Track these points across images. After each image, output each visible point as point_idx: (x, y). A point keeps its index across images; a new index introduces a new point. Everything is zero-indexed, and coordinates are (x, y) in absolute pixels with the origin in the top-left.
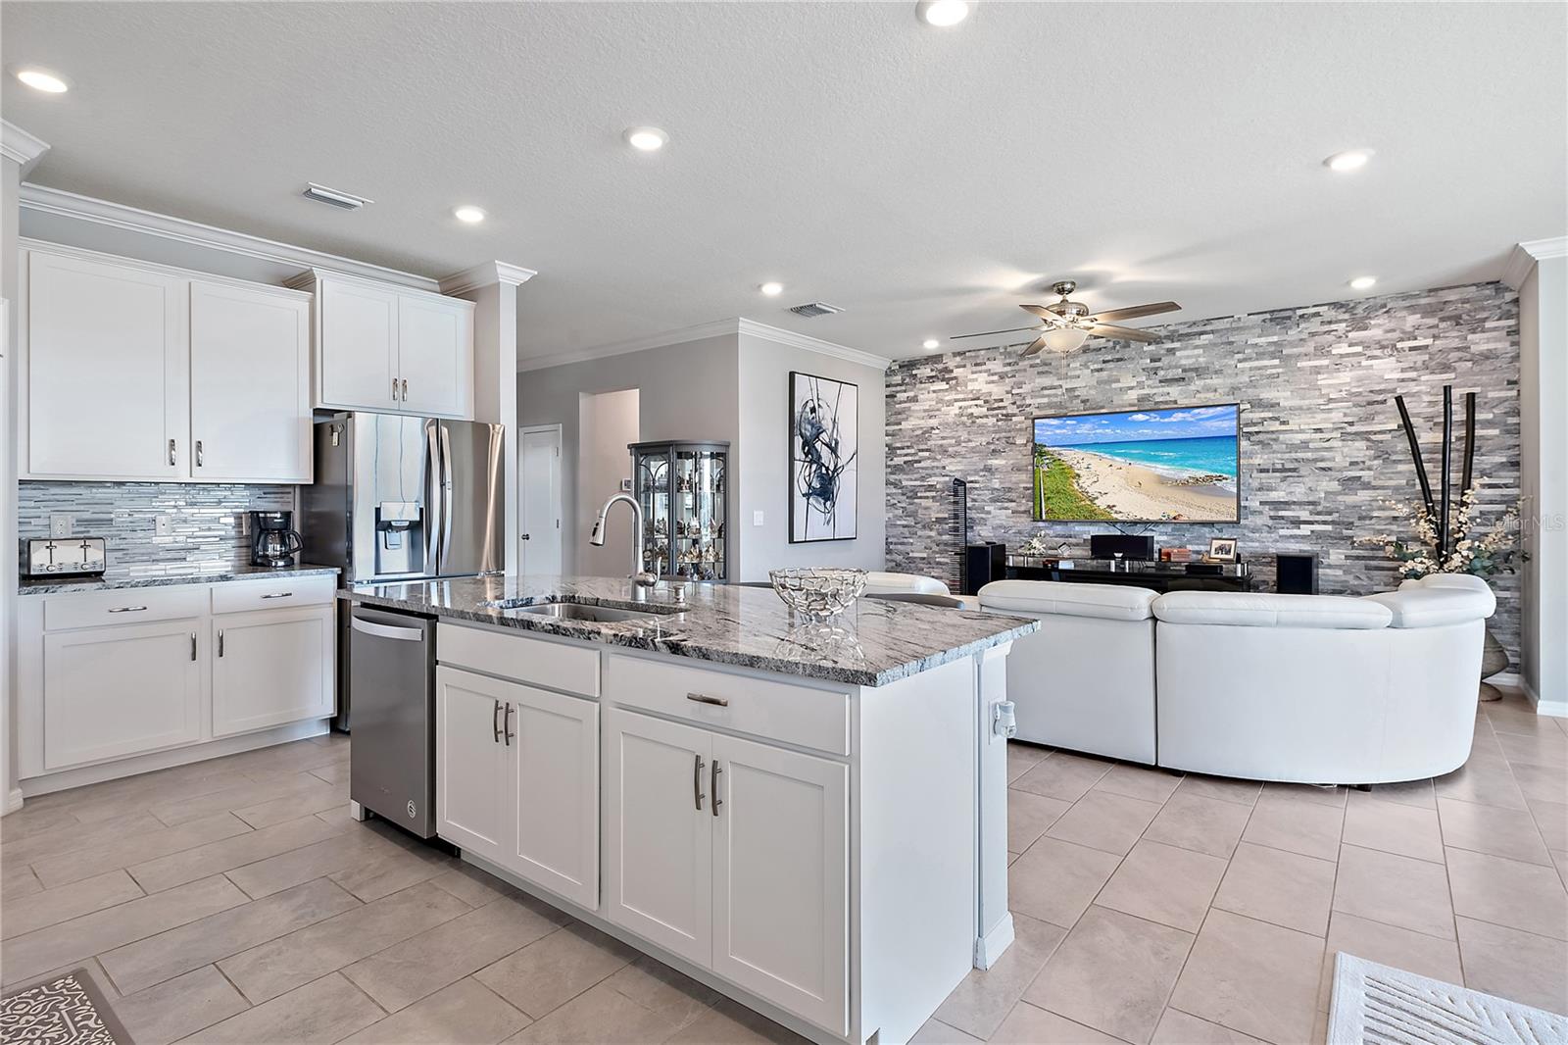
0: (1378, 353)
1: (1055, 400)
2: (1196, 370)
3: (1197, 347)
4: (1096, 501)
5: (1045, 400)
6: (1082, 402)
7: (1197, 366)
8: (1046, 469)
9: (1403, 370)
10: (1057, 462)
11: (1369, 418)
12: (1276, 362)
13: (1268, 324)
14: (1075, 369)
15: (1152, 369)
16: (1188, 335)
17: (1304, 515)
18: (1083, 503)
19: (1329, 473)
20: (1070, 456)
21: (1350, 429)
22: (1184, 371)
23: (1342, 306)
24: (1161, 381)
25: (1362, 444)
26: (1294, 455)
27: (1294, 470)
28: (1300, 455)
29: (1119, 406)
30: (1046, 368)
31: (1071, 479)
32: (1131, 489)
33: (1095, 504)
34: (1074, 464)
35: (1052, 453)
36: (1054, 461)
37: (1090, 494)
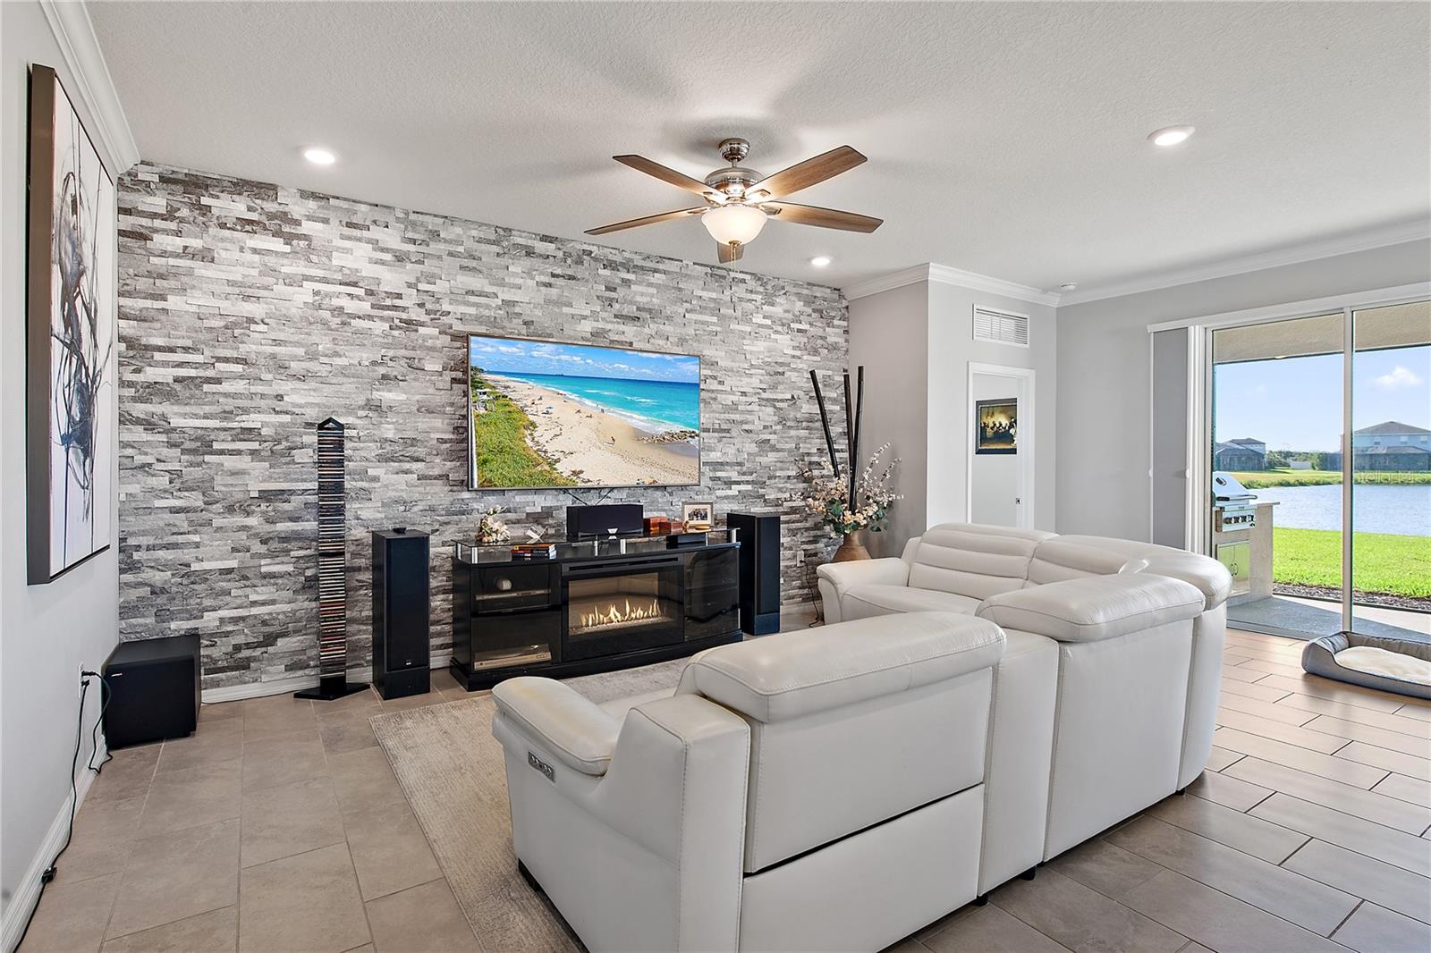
0: (780, 328)
1: (486, 313)
2: (650, 311)
3: (650, 285)
4: (557, 466)
5: (472, 311)
6: (525, 323)
7: (651, 307)
8: (482, 411)
9: (794, 348)
10: (501, 401)
11: (774, 387)
12: (715, 319)
13: (709, 279)
14: (515, 274)
15: (607, 298)
16: (642, 268)
17: (735, 476)
18: (540, 467)
19: (750, 435)
20: (522, 392)
21: (764, 395)
22: (638, 309)
23: (759, 279)
24: (616, 316)
25: (770, 410)
26: (727, 416)
27: (728, 431)
28: (732, 417)
29: (570, 338)
30: (473, 264)
31: (523, 429)
32: (603, 447)
33: (555, 469)
34: (526, 406)
35: (492, 384)
36: (497, 398)
37: (549, 455)
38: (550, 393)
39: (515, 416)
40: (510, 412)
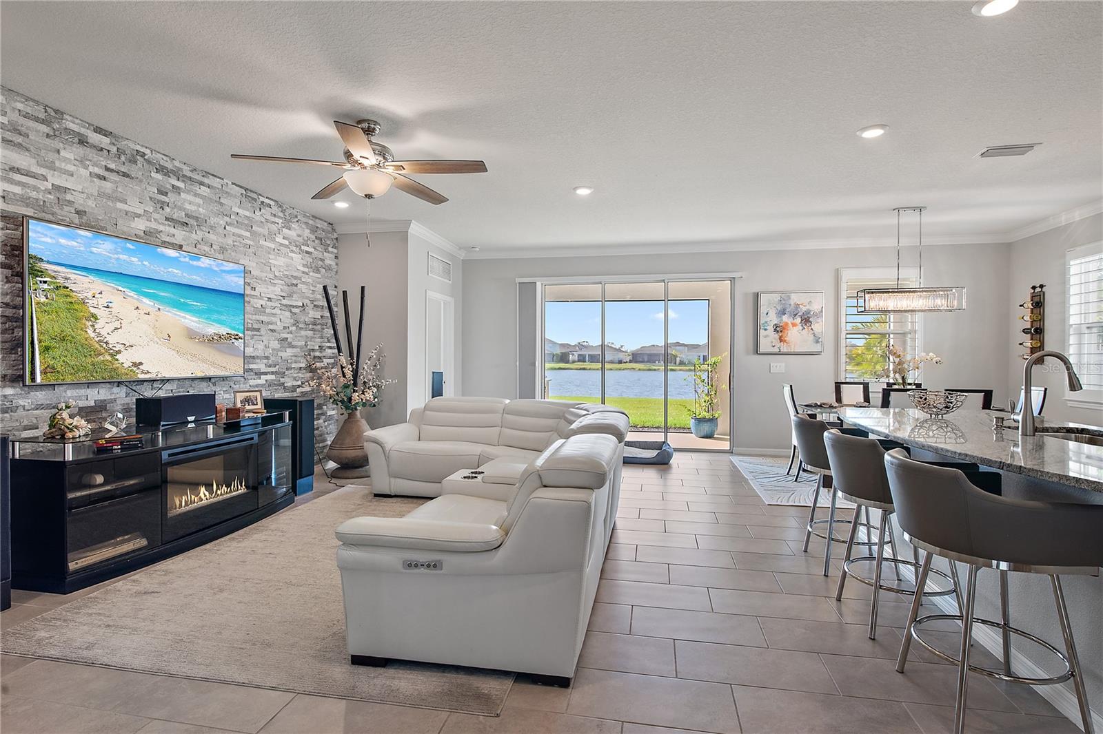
0: (294, 248)
1: (34, 194)
2: (197, 219)
3: (197, 195)
4: (118, 357)
5: (17, 190)
6: (78, 212)
7: (197, 215)
8: (43, 299)
9: (304, 266)
10: (62, 291)
11: (290, 296)
12: (248, 234)
13: (244, 199)
14: (66, 160)
15: (159, 201)
16: (190, 179)
17: (263, 369)
18: (101, 358)
19: (274, 334)
20: (83, 285)
21: (284, 302)
22: (187, 215)
23: (280, 206)
24: (167, 219)
25: (288, 314)
26: (257, 317)
27: (258, 330)
28: (261, 318)
30: (19, 139)
31: (84, 321)
32: (160, 343)
33: (117, 360)
34: (88, 299)
35: (53, 274)
36: (57, 288)
37: (111, 346)
38: (110, 289)
39: (76, 307)
40: (71, 303)
